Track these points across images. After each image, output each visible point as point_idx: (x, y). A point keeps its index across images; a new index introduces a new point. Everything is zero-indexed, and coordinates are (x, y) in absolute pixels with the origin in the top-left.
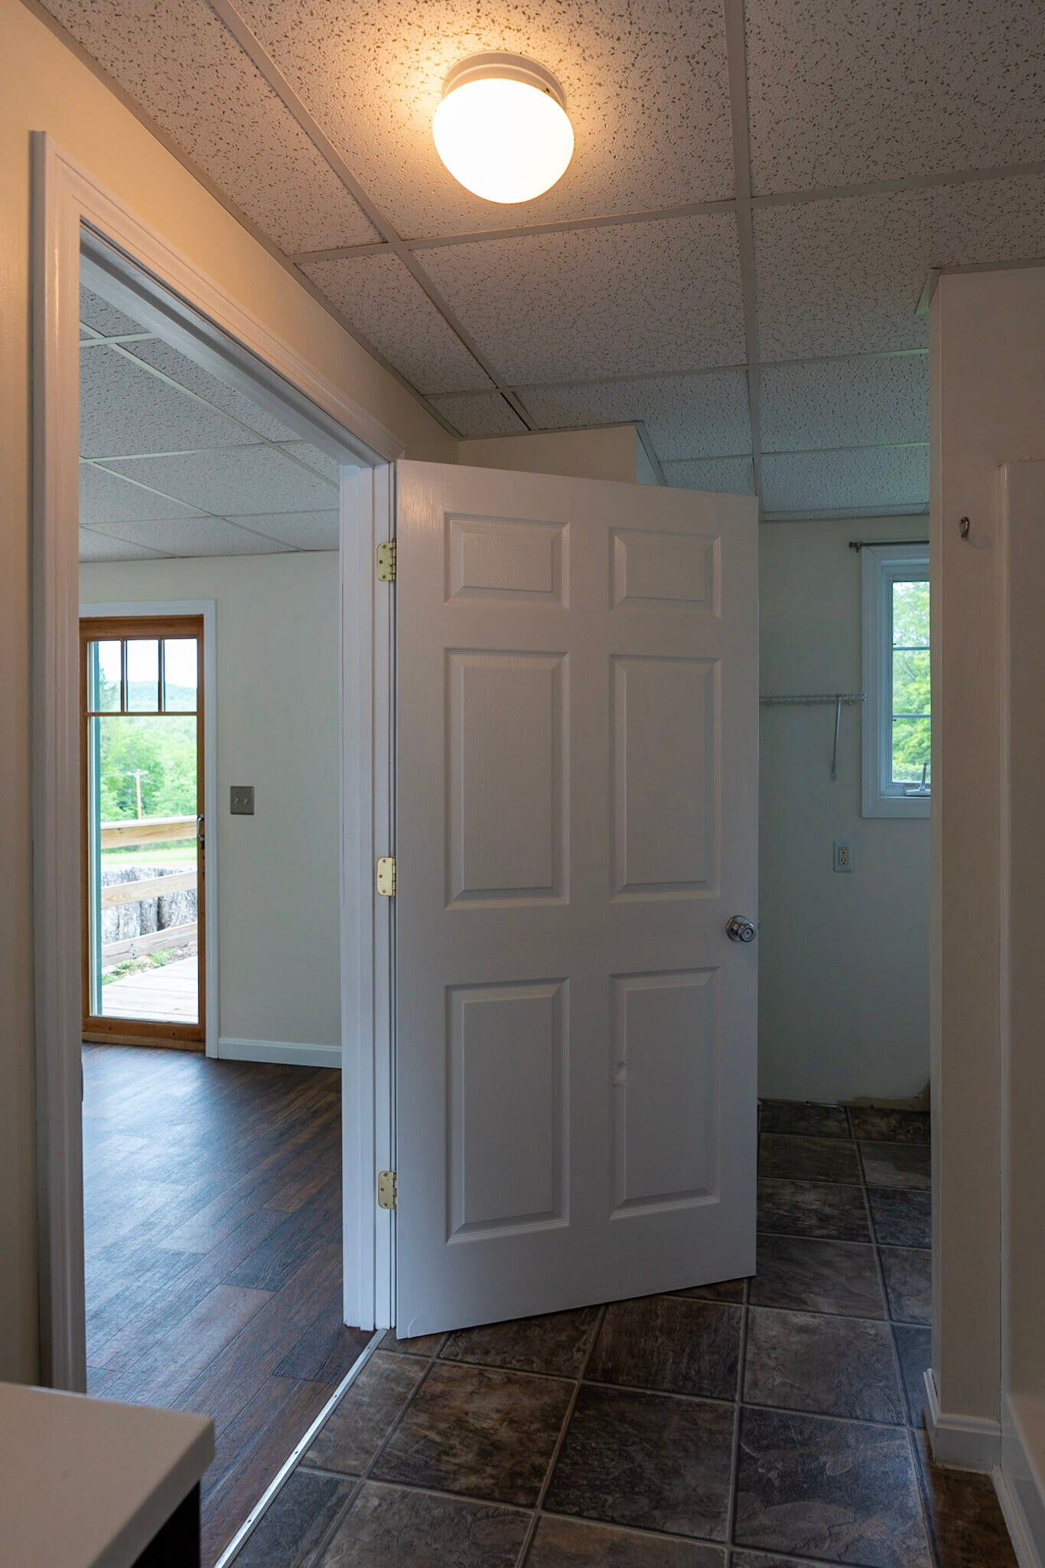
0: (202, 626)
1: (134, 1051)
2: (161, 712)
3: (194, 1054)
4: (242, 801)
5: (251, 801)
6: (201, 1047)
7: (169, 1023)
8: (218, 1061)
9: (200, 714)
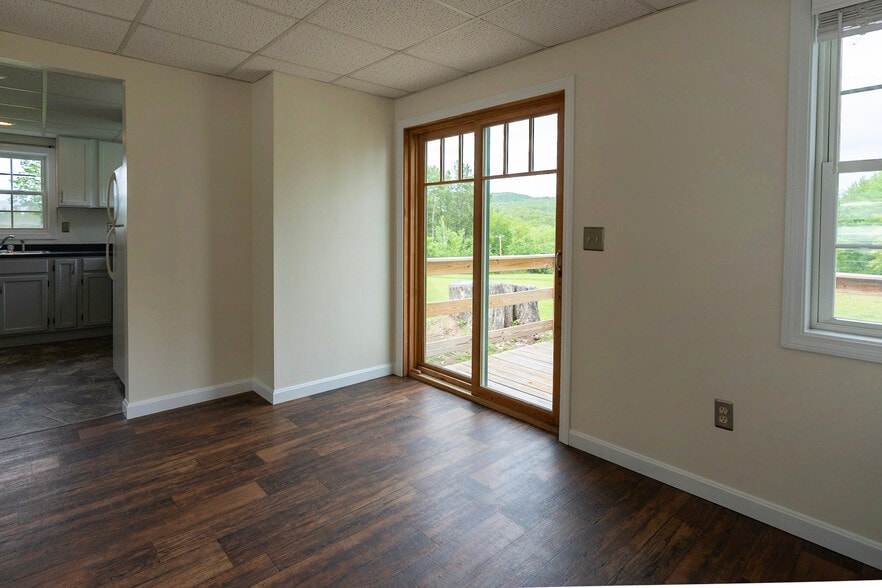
0: (564, 100)
1: (508, 421)
2: (531, 173)
3: (549, 436)
4: (593, 239)
5: (600, 241)
6: (555, 430)
7: (531, 405)
8: (569, 448)
9: (560, 172)
